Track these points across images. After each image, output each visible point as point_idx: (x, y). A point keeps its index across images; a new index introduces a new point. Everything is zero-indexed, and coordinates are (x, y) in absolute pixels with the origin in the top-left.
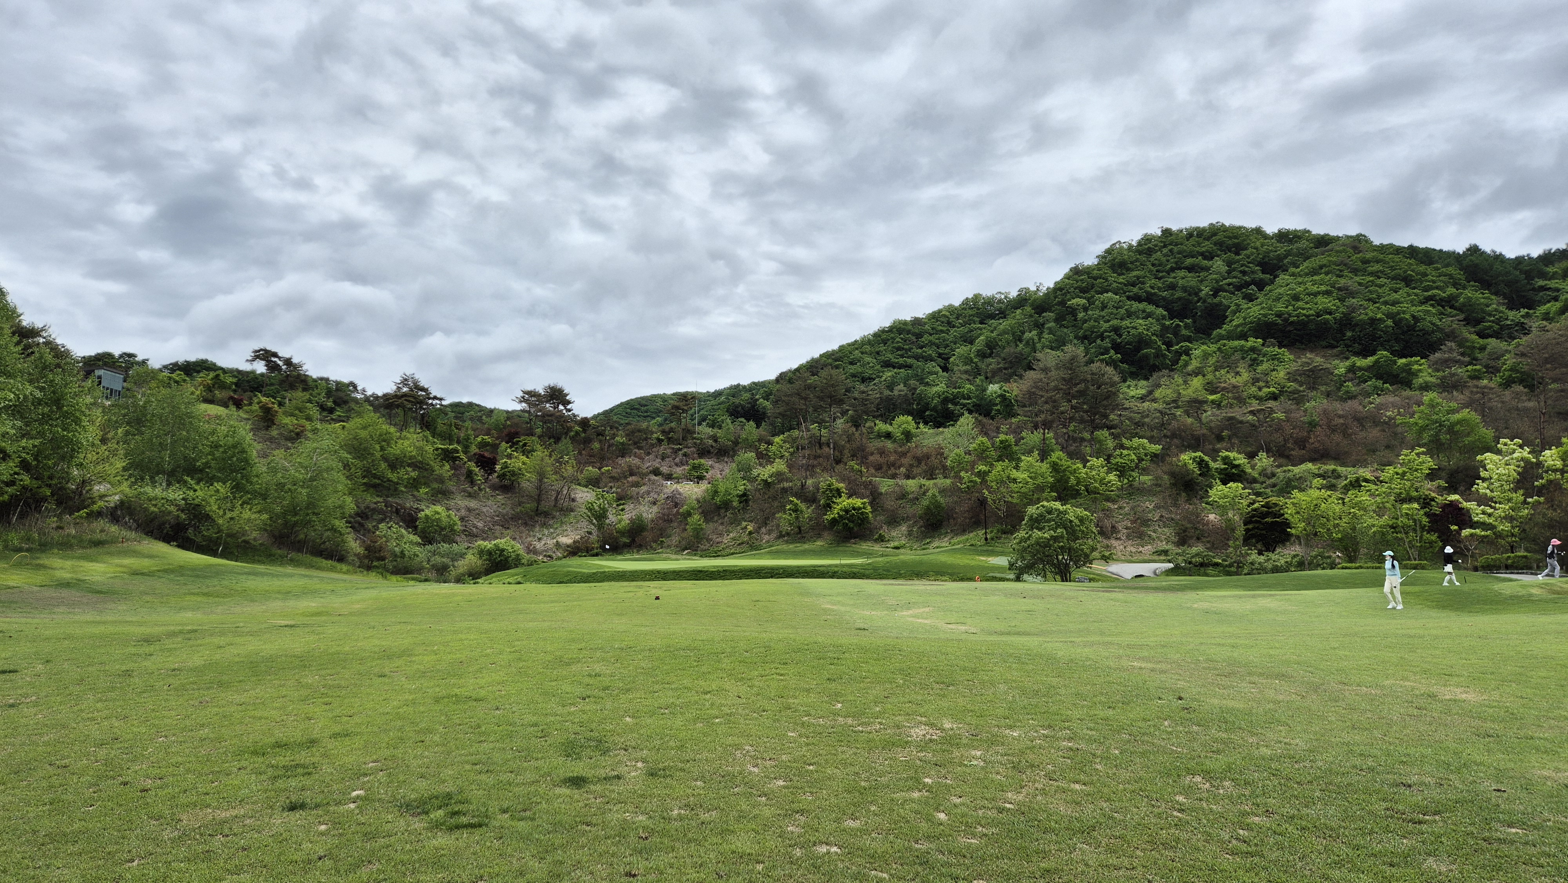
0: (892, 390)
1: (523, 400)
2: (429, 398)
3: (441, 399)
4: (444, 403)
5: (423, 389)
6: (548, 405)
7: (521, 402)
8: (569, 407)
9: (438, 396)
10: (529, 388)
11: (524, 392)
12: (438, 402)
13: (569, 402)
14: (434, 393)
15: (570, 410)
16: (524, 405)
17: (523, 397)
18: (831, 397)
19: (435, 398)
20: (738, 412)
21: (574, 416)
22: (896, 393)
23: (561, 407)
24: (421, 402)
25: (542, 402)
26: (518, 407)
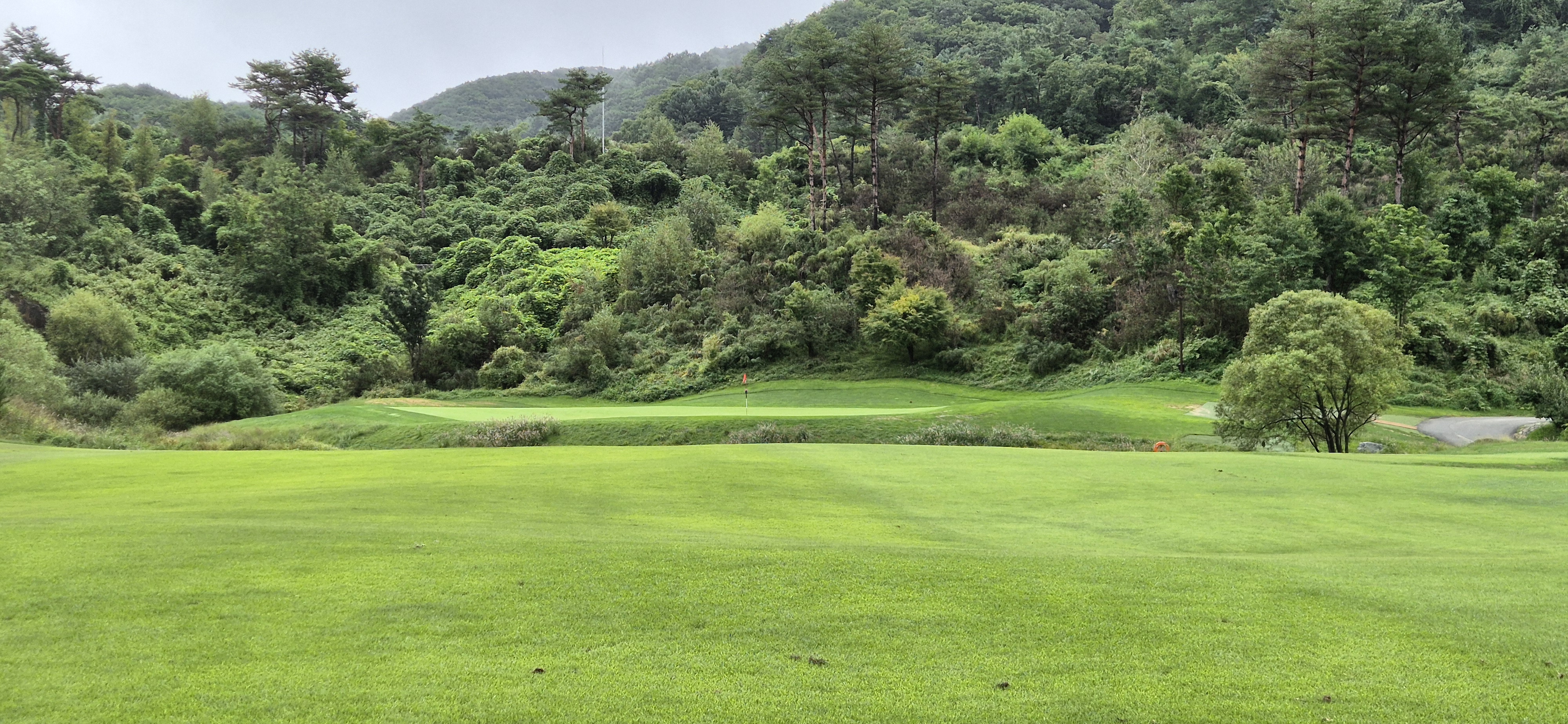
0: (996, 67)
1: (253, 84)
2: (66, 79)
3: (90, 81)
4: (95, 88)
5: (52, 59)
6: (304, 95)
7: (249, 88)
8: (346, 100)
9: (85, 74)
10: (265, 59)
11: (256, 68)
12: (85, 86)
13: (347, 90)
14: (75, 66)
15: (350, 106)
16: (255, 93)
17: (254, 78)
18: (875, 81)
19: (78, 78)
20: (685, 111)
21: (357, 117)
22: (1002, 74)
23: (330, 98)
24: (46, 87)
25: (291, 88)
26: (243, 98)
